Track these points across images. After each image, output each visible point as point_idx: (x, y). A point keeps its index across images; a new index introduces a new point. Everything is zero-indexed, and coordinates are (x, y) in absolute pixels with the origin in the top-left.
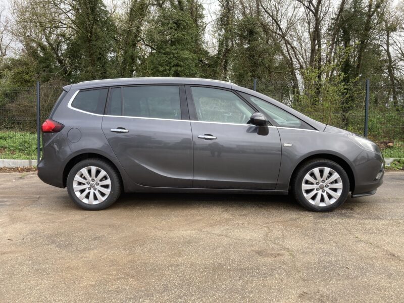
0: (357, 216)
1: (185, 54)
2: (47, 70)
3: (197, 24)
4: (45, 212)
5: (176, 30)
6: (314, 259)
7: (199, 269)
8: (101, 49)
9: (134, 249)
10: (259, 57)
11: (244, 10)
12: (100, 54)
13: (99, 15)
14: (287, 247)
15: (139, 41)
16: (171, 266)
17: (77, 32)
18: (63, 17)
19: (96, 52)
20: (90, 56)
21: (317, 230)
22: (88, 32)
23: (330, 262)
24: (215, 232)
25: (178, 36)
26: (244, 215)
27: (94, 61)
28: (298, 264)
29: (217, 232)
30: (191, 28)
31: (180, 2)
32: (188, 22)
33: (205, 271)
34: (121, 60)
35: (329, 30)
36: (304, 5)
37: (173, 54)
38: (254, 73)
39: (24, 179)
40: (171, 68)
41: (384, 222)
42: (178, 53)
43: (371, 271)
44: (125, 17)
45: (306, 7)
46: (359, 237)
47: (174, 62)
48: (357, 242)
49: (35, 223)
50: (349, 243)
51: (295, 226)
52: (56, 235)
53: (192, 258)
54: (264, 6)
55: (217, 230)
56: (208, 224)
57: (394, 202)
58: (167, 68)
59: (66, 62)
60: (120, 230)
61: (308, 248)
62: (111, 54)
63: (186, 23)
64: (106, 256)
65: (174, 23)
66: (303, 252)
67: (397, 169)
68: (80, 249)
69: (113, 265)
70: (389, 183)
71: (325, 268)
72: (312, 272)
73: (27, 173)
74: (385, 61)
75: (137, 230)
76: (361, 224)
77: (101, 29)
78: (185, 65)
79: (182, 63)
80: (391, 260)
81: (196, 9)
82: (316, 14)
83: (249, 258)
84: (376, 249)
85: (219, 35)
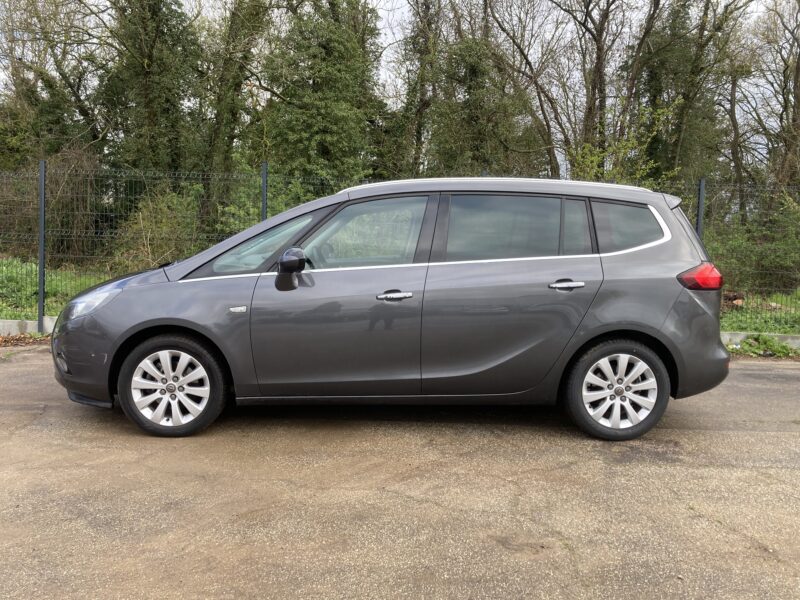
0: (687, 459)
1: (340, 110)
2: (56, 128)
3: (364, 48)
4: (59, 441)
5: (324, 60)
6: (612, 557)
7: (387, 581)
8: (170, 91)
9: (249, 533)
10: (489, 121)
11: (459, 23)
12: (167, 101)
13: (167, 20)
14: (558, 529)
15: (247, 78)
16: (329, 572)
17: (120, 54)
18: (91, 21)
19: (159, 96)
20: (147, 105)
21: (614, 491)
22: (143, 55)
23: (645, 565)
24: (412, 494)
25: (328, 73)
26: (466, 454)
27: (155, 115)
28: (584, 569)
29: (416, 493)
30: (353, 56)
31: (333, 5)
32: (349, 45)
33: (399, 586)
34: (210, 113)
35: (622, 68)
36: (575, 18)
37: (318, 109)
38: (476, 152)
39: (10, 361)
40: (312, 136)
41: (738, 473)
42: (326, 107)
43: (726, 587)
44: (220, 26)
45: (580, 22)
46: (697, 507)
47: (319, 124)
48: (693, 518)
49: (39, 468)
50: (678, 521)
51: (570, 481)
52: (86, 498)
53: (371, 554)
54: (497, 16)
55: (417, 490)
56: (396, 475)
57: (754, 428)
58: (305, 135)
59: (96, 112)
60: (219, 487)
61: (600, 531)
62: (189, 100)
63: (344, 46)
64: (193, 547)
65: (320, 45)
66: (590, 541)
67: (754, 355)
68: (139, 530)
69: (210, 570)
70: (741, 385)
71: (637, 578)
72: (613, 588)
73: (16, 349)
74: (726, 133)
75: (254, 487)
76: (696, 477)
77: (171, 49)
78: (340, 131)
79: (335, 128)
80: (762, 560)
81: (364, 17)
82: (597, 38)
83: (485, 555)
84: (731, 536)
85: (408, 71)
